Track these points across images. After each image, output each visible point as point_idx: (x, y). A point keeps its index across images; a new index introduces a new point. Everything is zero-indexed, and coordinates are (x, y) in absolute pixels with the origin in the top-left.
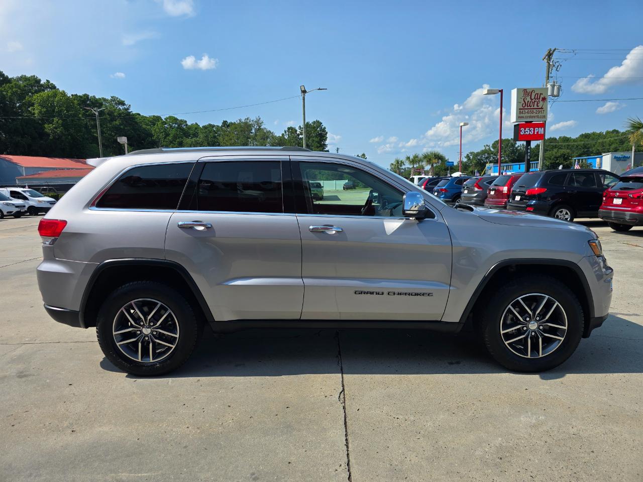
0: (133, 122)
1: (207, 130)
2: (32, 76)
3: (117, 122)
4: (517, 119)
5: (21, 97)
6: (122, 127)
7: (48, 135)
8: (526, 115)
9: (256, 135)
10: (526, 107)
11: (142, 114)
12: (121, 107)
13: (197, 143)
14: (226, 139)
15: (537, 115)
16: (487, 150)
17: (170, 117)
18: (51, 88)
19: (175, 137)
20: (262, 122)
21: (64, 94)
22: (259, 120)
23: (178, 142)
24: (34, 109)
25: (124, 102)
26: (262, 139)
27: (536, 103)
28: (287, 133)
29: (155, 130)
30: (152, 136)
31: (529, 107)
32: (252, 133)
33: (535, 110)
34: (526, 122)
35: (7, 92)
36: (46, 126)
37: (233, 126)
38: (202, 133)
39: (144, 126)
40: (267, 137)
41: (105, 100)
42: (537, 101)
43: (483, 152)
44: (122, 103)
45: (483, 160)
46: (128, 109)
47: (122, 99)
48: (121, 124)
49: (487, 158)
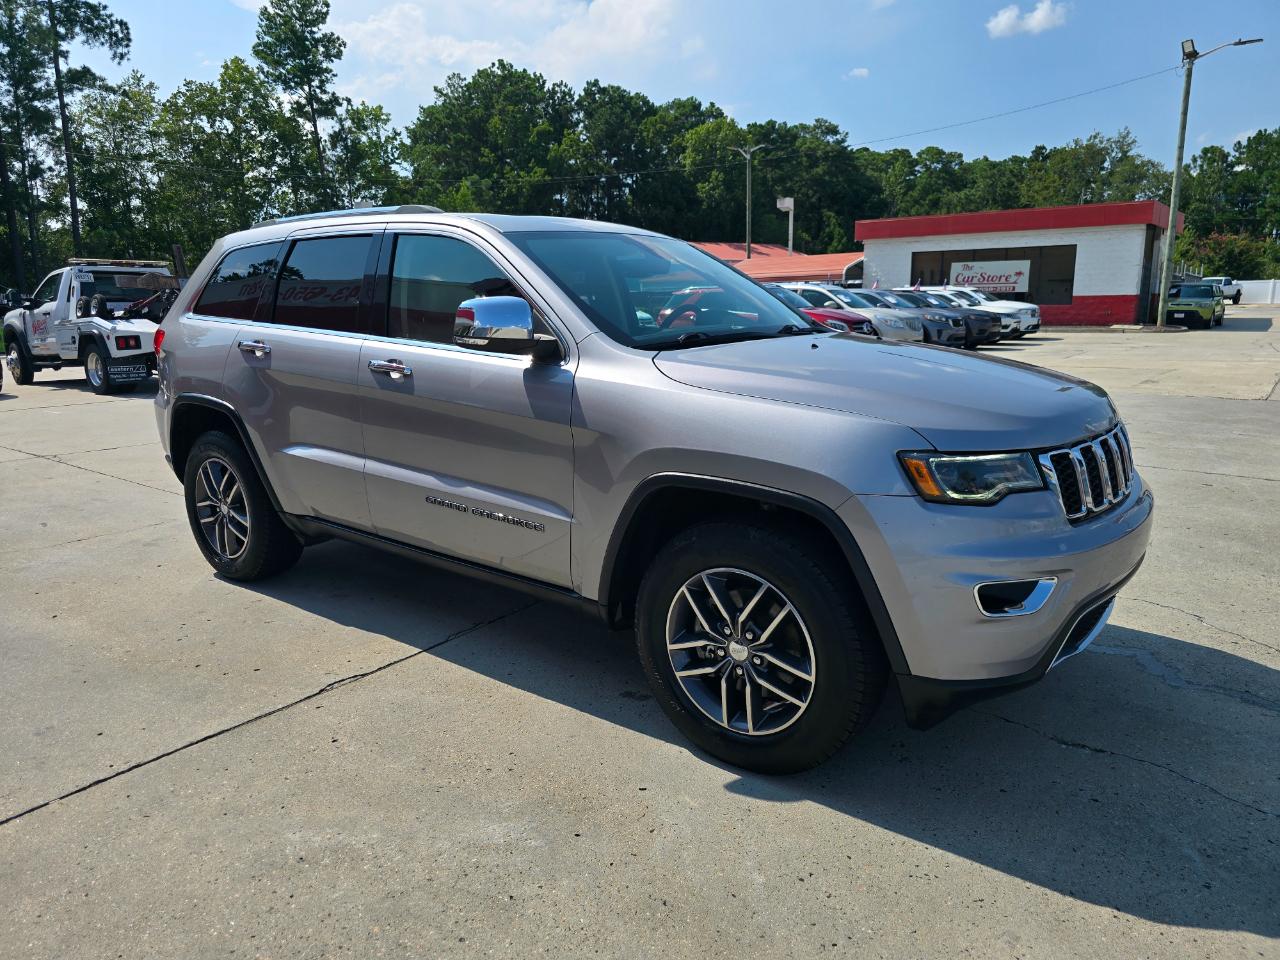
0: (850, 165)
1: (995, 171)
2: (688, 99)
3: (819, 170)
5: (666, 137)
6: (827, 178)
7: (699, 202)
9: (1111, 174)
11: (871, 150)
12: (830, 139)
13: (971, 200)
14: (1036, 187)
17: (929, 150)
18: (716, 117)
19: (926, 191)
20: (1134, 142)
21: (732, 125)
22: (1124, 138)
23: (930, 200)
24: (685, 158)
25: (837, 127)
26: (1126, 181)
28: (1199, 162)
29: (888, 181)
30: (880, 191)
32: (1103, 169)
35: (648, 131)
36: (699, 185)
37: (1058, 158)
38: (984, 178)
39: (869, 173)
40: (1142, 177)
41: (804, 127)
44: (834, 130)
46: (843, 141)
47: (834, 123)
48: (825, 173)
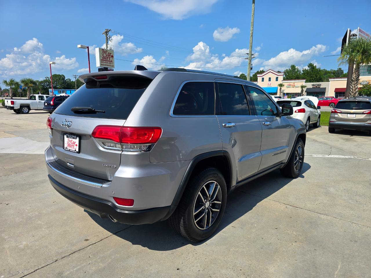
4: (100, 66)
8: (105, 64)
10: (104, 59)
15: (109, 64)
16: (47, 80)
27: (109, 58)
31: (106, 60)
33: (108, 62)
34: (104, 67)
42: (109, 57)
43: (45, 81)
45: (45, 86)
49: (48, 85)
